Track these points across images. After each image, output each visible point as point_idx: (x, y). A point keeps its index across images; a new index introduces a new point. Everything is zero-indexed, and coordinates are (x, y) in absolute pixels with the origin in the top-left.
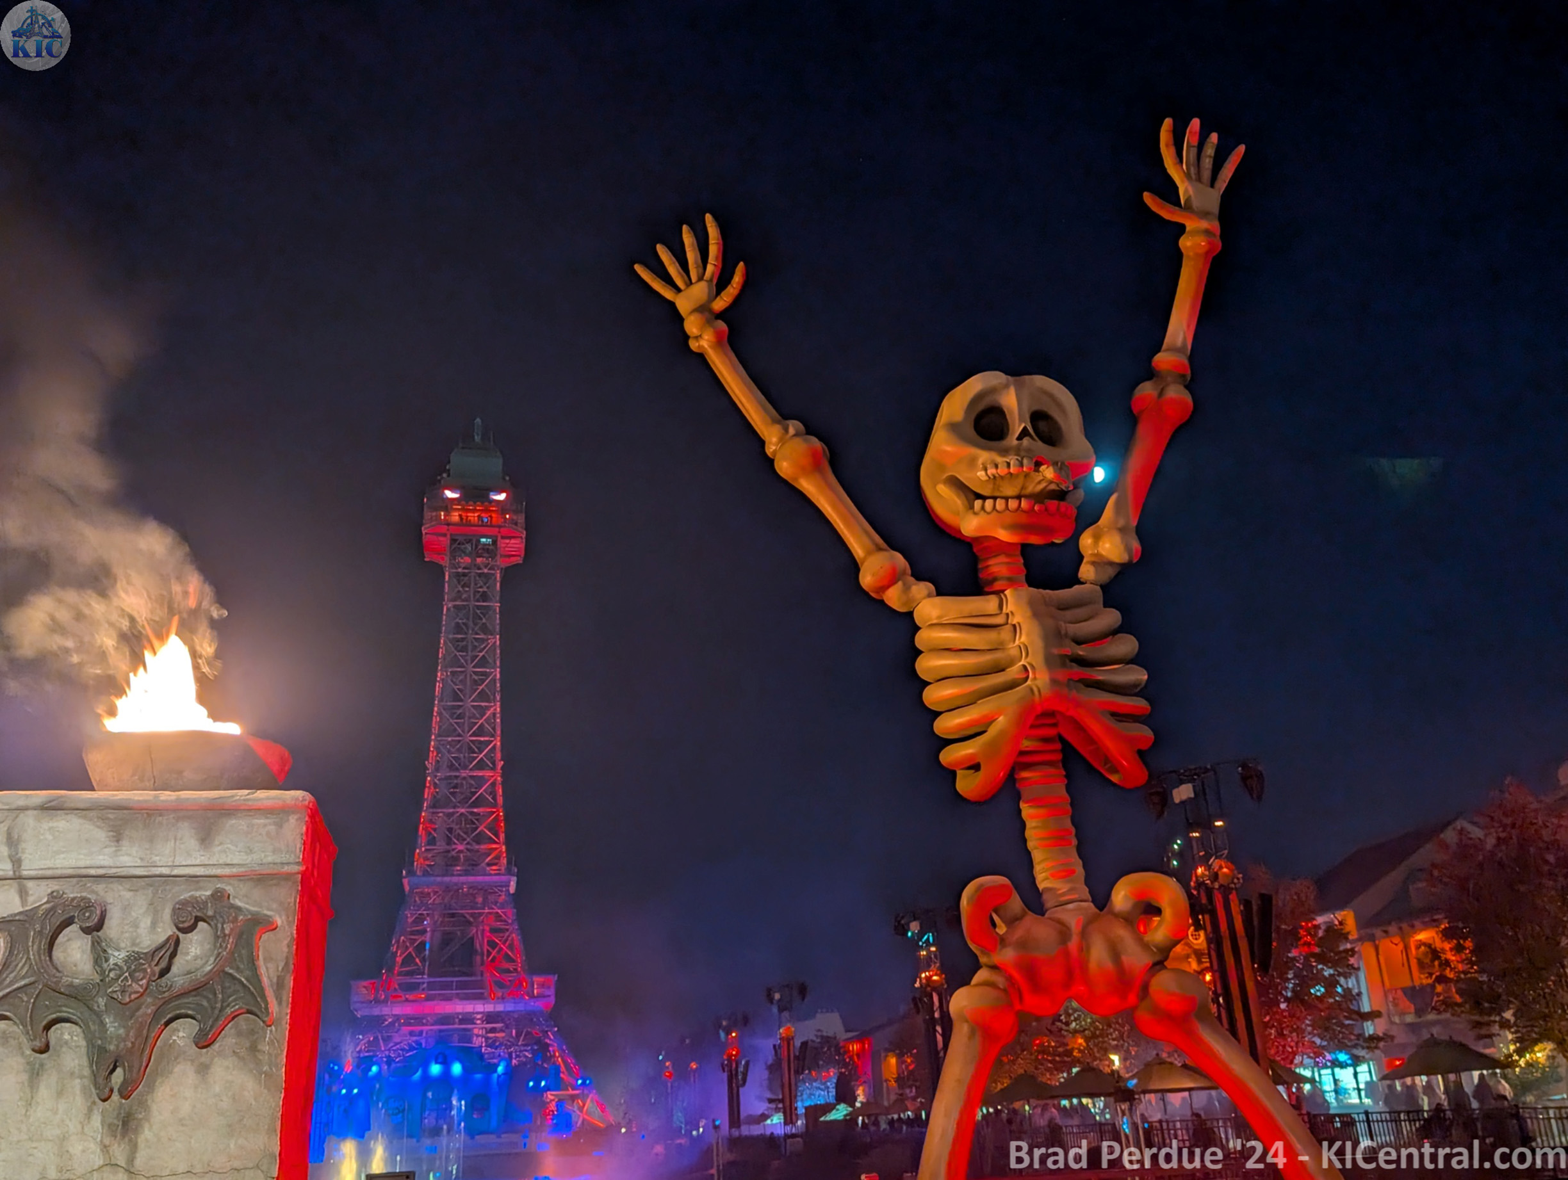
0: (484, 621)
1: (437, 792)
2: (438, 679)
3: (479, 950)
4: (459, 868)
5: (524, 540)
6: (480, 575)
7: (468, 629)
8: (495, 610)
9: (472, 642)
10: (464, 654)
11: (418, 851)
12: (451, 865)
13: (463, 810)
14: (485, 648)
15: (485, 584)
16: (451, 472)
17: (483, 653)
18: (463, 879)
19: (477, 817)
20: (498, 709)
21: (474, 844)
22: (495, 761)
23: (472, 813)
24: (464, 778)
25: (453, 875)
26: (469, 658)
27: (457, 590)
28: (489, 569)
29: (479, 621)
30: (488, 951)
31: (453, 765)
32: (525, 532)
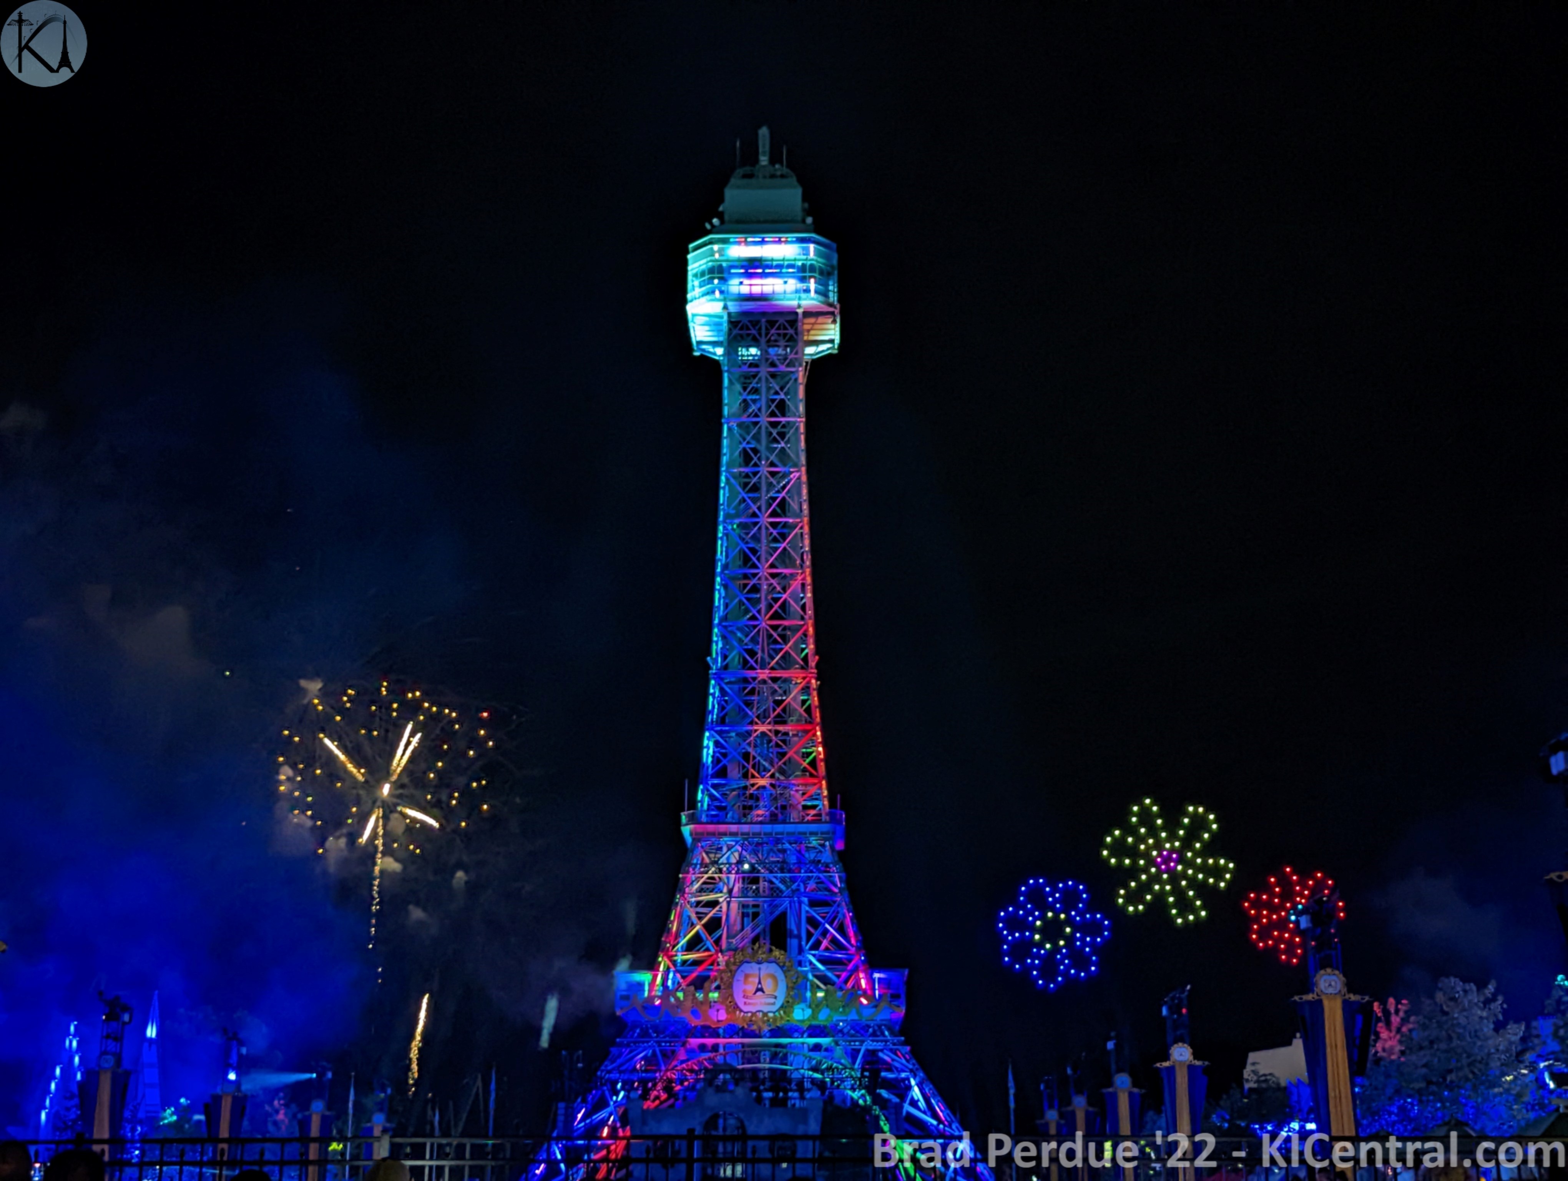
0: (783, 444)
1: (726, 701)
2: (720, 535)
3: (796, 932)
4: (760, 812)
5: (838, 320)
6: (773, 375)
7: (759, 459)
8: (797, 429)
9: (767, 478)
10: (756, 495)
11: (701, 787)
12: (751, 808)
13: (762, 728)
14: (784, 487)
15: (782, 389)
16: (726, 217)
17: (783, 494)
18: (768, 828)
19: (784, 738)
20: (809, 580)
21: (782, 778)
22: (807, 655)
23: (777, 732)
24: (764, 682)
25: (751, 823)
26: (763, 503)
27: (741, 400)
28: (788, 365)
29: (775, 446)
30: (808, 932)
31: (745, 661)
32: (838, 306)
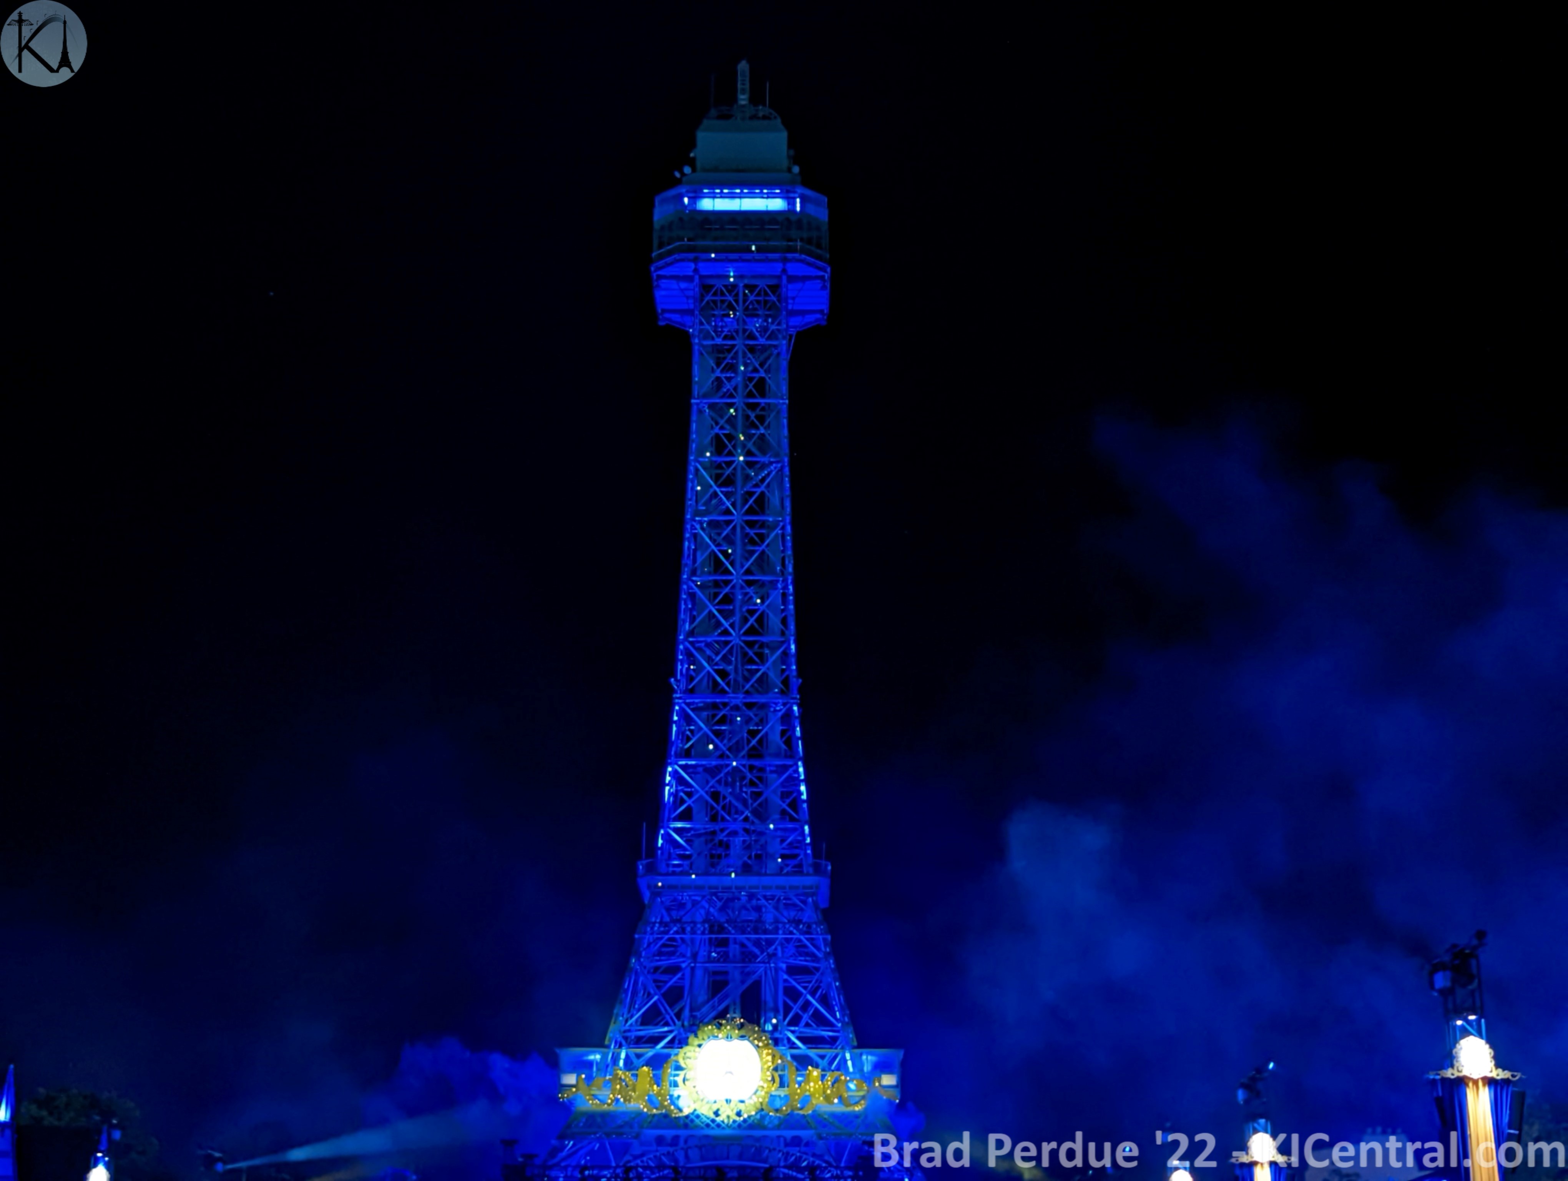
1: (691, 731)
2: (687, 535)
5: (828, 286)
6: (752, 349)
7: (734, 447)
8: (778, 412)
9: (743, 469)
10: (730, 489)
11: (662, 832)
12: (721, 856)
13: (735, 763)
14: (763, 480)
15: (762, 365)
16: (699, 164)
17: (763, 488)
18: (739, 880)
19: (760, 774)
20: (791, 587)
21: (756, 821)
22: (788, 677)
26: (738, 498)
27: (713, 377)
29: (753, 432)
30: (785, 1004)
31: (716, 684)
32: (829, 270)
